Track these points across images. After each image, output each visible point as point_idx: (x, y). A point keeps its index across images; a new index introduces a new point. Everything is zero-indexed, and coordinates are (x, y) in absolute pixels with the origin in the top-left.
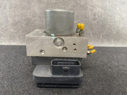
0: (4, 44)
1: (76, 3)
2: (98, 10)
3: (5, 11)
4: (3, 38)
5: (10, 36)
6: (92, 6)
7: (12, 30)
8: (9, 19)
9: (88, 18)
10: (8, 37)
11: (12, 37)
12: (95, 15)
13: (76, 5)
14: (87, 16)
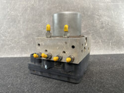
0: (15, 56)
1: (84, 14)
2: (105, 19)
3: (19, 25)
4: (15, 50)
5: (22, 49)
6: (98, 16)
7: (24, 42)
8: (22, 32)
9: (95, 27)
10: (21, 49)
11: (23, 49)
12: (102, 24)
13: (83, 15)
14: (95, 25)
